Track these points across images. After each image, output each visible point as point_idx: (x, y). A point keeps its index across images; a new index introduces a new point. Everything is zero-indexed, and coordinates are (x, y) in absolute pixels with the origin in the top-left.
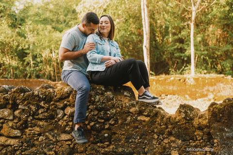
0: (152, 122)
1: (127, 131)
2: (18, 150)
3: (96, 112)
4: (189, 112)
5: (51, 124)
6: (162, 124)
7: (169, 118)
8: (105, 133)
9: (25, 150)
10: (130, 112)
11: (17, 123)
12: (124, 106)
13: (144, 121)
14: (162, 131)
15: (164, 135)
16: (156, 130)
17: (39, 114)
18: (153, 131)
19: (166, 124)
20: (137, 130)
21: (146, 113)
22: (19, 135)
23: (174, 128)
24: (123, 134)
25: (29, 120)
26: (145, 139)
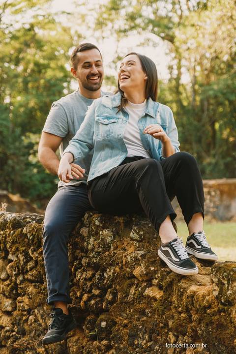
0: (166, 303)
1: (130, 318)
2: (9, 338)
3: (89, 274)
4: (226, 282)
5: (39, 293)
6: (180, 309)
7: (192, 296)
8: (102, 320)
9: (16, 339)
10: (134, 277)
11: (8, 285)
12: (124, 263)
13: (155, 299)
14: (181, 325)
15: (185, 337)
16: (170, 323)
17: (27, 271)
18: (166, 325)
19: (187, 311)
20: (145, 318)
21: (157, 281)
22: (9, 309)
23: (200, 321)
24: (125, 326)
25: (18, 281)
26: (156, 342)
